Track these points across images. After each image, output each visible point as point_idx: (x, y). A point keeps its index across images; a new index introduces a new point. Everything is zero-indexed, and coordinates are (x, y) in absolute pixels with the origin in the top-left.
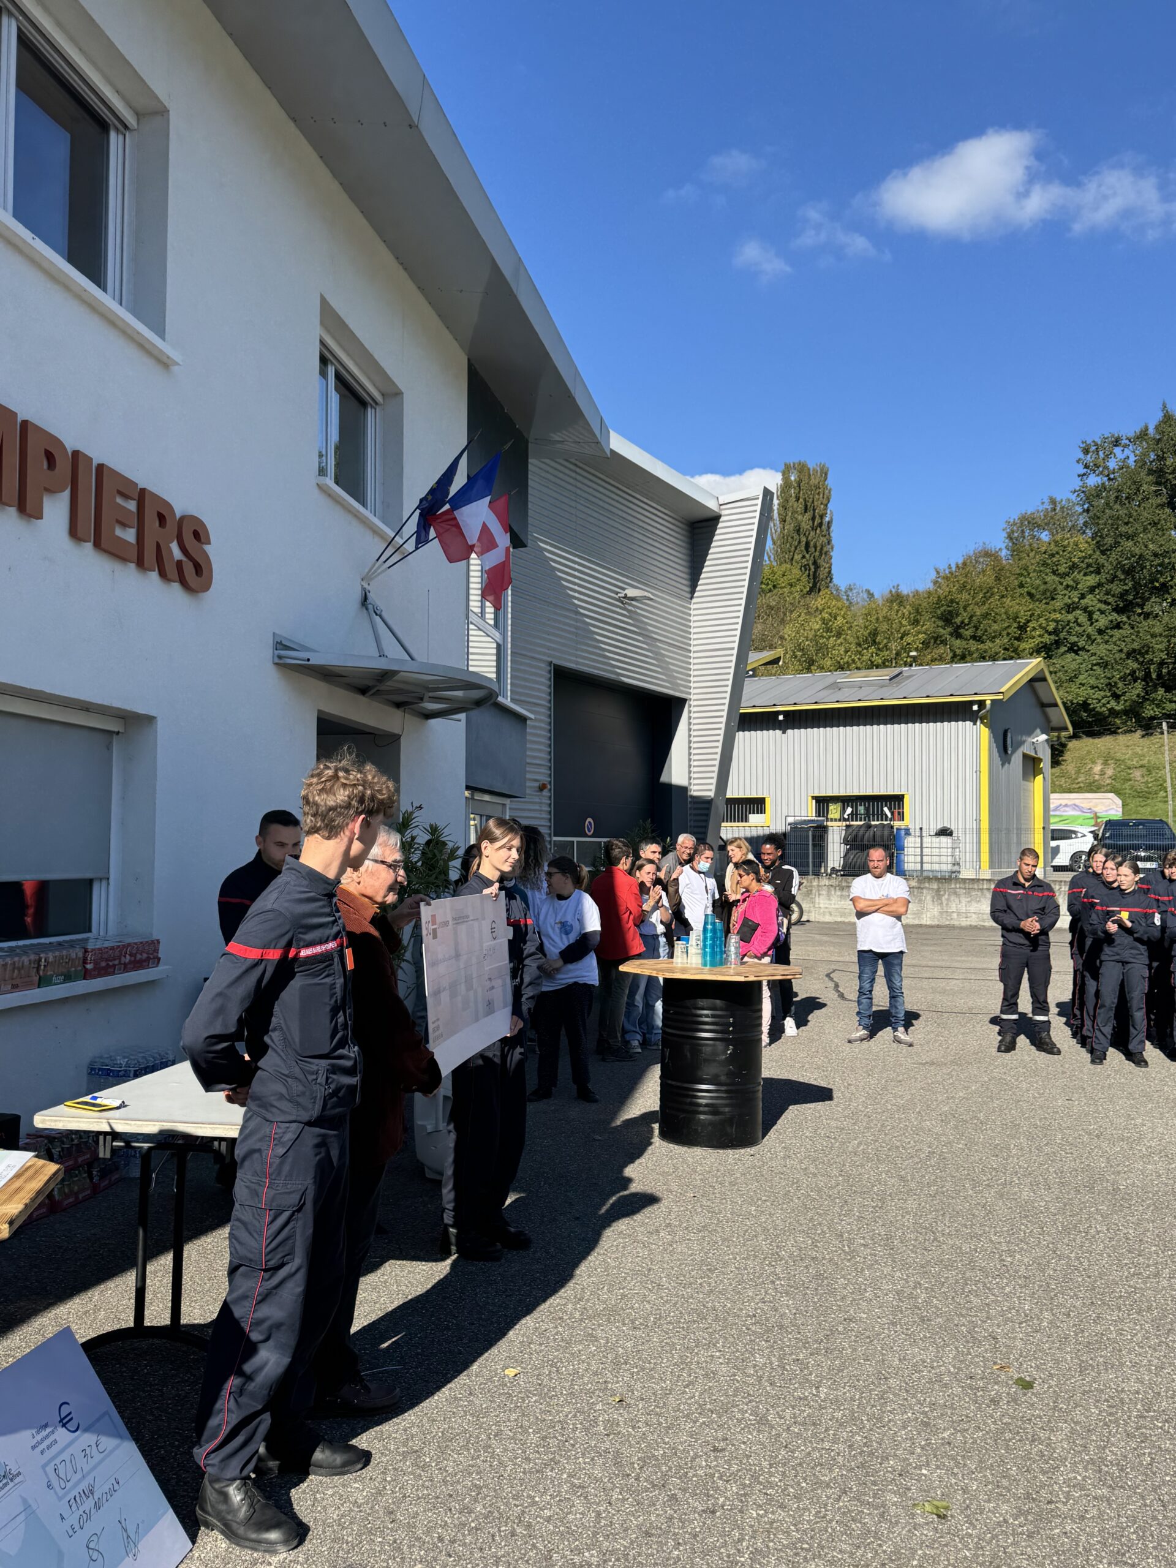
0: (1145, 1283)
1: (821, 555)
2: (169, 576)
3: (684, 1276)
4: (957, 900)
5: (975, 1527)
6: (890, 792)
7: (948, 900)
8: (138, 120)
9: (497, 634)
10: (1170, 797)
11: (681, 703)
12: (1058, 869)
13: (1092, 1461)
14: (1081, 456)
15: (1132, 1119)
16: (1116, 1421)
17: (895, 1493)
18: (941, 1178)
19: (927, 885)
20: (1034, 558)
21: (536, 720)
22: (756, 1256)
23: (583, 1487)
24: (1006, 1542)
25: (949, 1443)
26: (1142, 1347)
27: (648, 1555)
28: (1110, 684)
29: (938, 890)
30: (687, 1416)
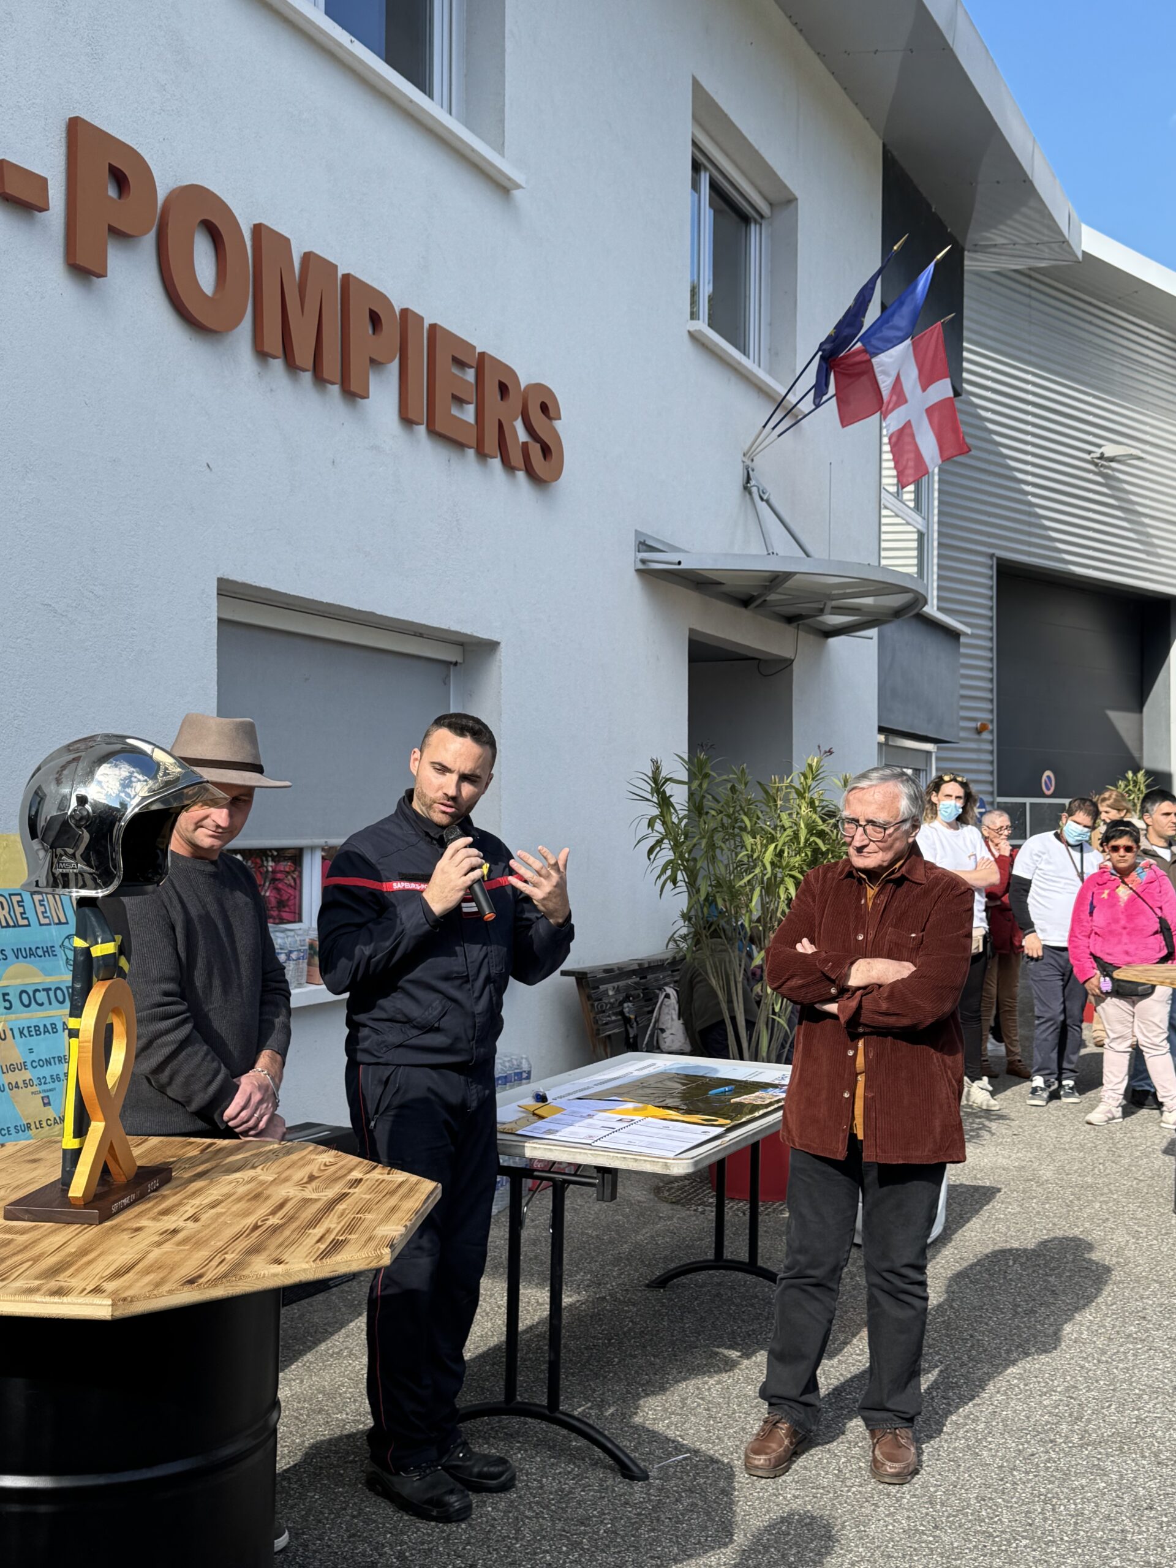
2: (513, 463)
9: (919, 519)
21: (973, 636)
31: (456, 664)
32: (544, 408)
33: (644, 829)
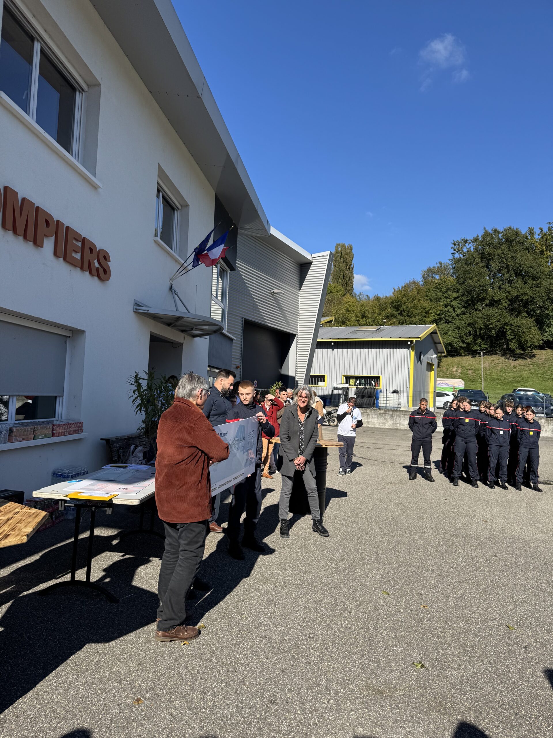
0: (479, 574)
1: (349, 280)
2: (93, 273)
3: (295, 566)
4: (399, 419)
5: (416, 672)
6: (375, 375)
7: (396, 418)
8: (88, 88)
9: (222, 305)
10: (483, 381)
11: (294, 336)
12: (439, 408)
13: (462, 646)
14: (453, 246)
15: (471, 508)
16: (471, 629)
17: (383, 657)
18: (397, 529)
19: (388, 412)
20: (433, 285)
21: (237, 340)
22: (324, 559)
23: (256, 652)
24: (429, 678)
25: (404, 637)
26: (479, 600)
27: (284, 681)
28: (460, 336)
29: (392, 415)
30: (298, 623)
31: (69, 337)
32: (105, 258)
33: (131, 393)
